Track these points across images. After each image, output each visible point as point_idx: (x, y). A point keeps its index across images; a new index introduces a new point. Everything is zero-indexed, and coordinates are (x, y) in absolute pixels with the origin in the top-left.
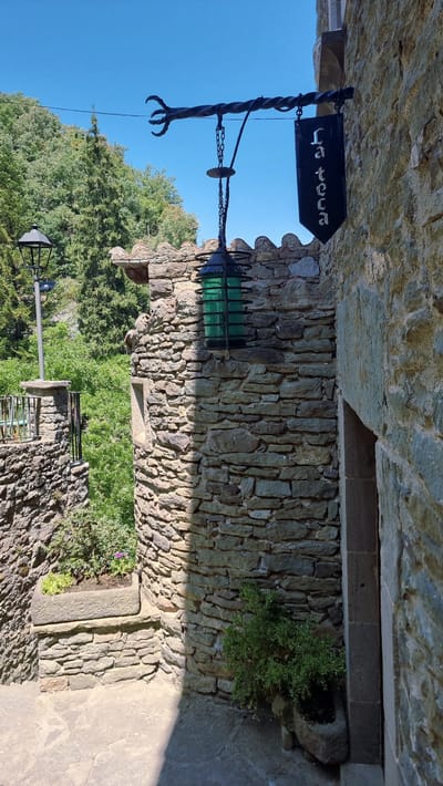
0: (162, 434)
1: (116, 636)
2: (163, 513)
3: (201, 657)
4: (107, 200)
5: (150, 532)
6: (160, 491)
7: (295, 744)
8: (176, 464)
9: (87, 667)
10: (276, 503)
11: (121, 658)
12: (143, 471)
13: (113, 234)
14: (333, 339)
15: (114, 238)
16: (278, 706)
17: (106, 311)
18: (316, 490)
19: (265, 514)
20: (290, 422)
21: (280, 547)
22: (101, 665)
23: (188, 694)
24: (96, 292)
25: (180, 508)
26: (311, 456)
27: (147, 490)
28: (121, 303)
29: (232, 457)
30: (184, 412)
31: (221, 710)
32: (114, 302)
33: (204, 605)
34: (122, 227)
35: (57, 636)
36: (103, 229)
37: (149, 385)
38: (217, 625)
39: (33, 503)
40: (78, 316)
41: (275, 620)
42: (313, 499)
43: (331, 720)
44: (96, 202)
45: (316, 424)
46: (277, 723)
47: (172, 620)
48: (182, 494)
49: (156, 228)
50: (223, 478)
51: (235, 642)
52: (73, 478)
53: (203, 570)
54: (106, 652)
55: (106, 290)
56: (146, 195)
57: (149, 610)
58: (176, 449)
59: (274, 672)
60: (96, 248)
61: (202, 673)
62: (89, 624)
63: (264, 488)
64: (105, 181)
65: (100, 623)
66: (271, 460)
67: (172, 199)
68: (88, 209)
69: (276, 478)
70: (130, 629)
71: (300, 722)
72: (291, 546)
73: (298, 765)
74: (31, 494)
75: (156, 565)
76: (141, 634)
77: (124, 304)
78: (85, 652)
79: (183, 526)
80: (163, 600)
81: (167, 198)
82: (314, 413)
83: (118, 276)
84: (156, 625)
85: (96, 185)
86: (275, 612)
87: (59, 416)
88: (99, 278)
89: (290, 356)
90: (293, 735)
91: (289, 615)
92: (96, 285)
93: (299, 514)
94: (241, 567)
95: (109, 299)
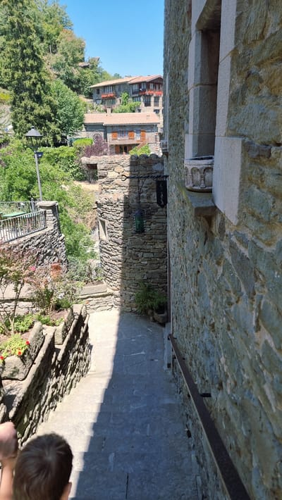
0: (113, 238)
1: (100, 298)
2: (113, 262)
3: (126, 302)
4: (24, 35)
5: (109, 268)
6: (112, 255)
7: (155, 321)
8: (118, 248)
9: (92, 307)
10: (149, 259)
11: (101, 304)
12: (105, 248)
13: (31, 62)
14: (166, 212)
15: (32, 65)
16: (149, 312)
17: (31, 118)
18: (161, 255)
19: (146, 262)
20: (154, 236)
21: (150, 271)
22: (96, 307)
23: (122, 313)
24: (23, 104)
25: (119, 261)
26: (160, 246)
27: (107, 255)
28: (41, 112)
29: (136, 247)
30: (121, 232)
31: (133, 315)
32: (36, 112)
33: (128, 288)
34: (36, 56)
35: (83, 299)
36: (23, 57)
37: (107, 223)
38: (132, 293)
39: (49, 254)
40: (12, 120)
41: (149, 291)
42: (160, 258)
43: (163, 313)
44: (17, 37)
45: (161, 237)
46: (149, 316)
47: (117, 293)
48: (120, 257)
49: (55, 47)
50: (133, 253)
51: (138, 297)
52: (60, 242)
53: (127, 278)
54: (97, 303)
55: (29, 103)
56: (47, 21)
57: (109, 291)
58: (118, 244)
59: (149, 303)
60: (20, 72)
61: (127, 306)
62: (92, 295)
63: (145, 255)
64: (22, 21)
65: (96, 295)
66: (148, 247)
67: (65, 23)
68: (12, 42)
69: (149, 252)
70: (104, 296)
71: (156, 314)
72: (153, 271)
73: (155, 325)
74: (48, 251)
75: (111, 278)
76: (107, 297)
77: (42, 112)
78: (91, 303)
79: (120, 266)
80: (114, 288)
81: (62, 22)
82: (160, 234)
83: (37, 93)
84: (112, 295)
85: (16, 24)
86: (149, 289)
87: (54, 218)
88: (24, 94)
89: (153, 217)
90: (154, 319)
91: (153, 289)
92: (22, 99)
93: (156, 262)
94: (139, 277)
95: (32, 109)
